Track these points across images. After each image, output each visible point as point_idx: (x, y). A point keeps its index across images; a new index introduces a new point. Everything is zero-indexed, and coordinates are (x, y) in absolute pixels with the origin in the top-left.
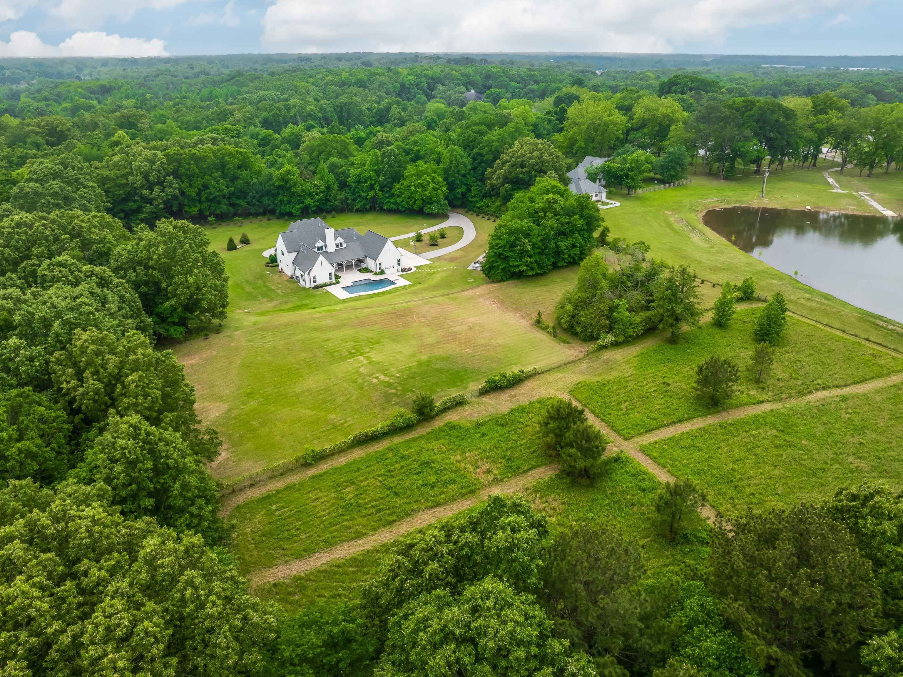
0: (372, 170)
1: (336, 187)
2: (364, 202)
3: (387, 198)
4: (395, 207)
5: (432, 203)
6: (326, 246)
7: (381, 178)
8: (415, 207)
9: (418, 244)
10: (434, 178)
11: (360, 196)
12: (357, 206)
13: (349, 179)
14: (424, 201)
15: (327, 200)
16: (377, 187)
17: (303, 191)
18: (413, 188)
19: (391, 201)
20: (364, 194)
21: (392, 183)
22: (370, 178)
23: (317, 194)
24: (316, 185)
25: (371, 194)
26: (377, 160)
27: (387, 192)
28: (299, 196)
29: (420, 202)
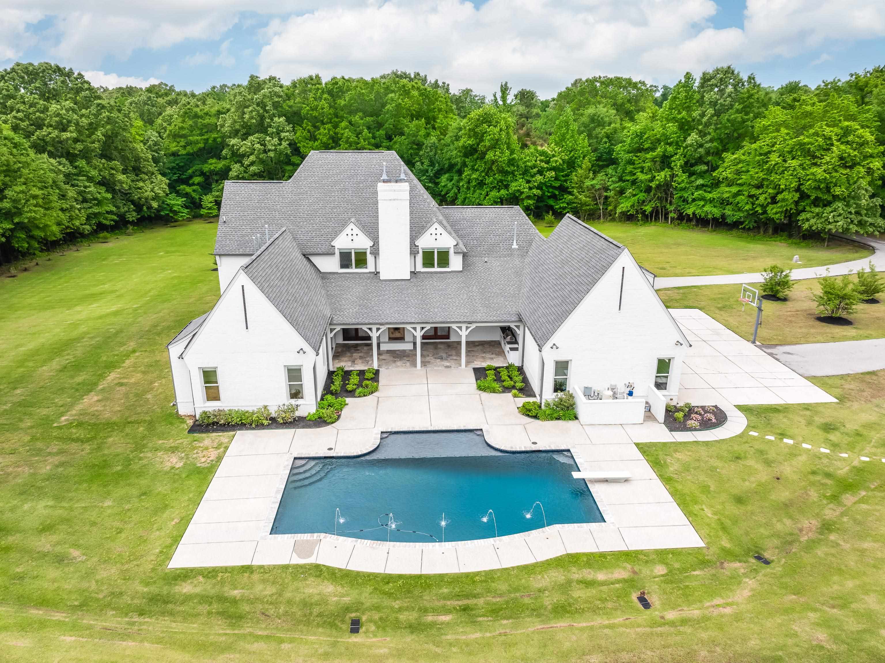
0: (674, 120)
1: (586, 163)
2: (642, 196)
3: (698, 188)
4: (716, 212)
5: (828, 204)
6: (375, 252)
7: (693, 138)
8: (773, 211)
9: (769, 306)
10: (847, 131)
11: (634, 182)
12: (625, 205)
13: (618, 147)
14: (804, 196)
15: (563, 190)
16: (678, 162)
17: (511, 162)
18: (774, 158)
19: (709, 196)
20: (642, 177)
21: (718, 154)
22: (665, 139)
23: (540, 172)
24: (543, 153)
25: (662, 176)
26: (689, 97)
27: (701, 175)
28: (502, 171)
29: (791, 197)
